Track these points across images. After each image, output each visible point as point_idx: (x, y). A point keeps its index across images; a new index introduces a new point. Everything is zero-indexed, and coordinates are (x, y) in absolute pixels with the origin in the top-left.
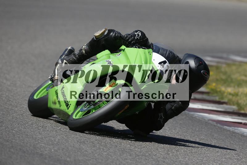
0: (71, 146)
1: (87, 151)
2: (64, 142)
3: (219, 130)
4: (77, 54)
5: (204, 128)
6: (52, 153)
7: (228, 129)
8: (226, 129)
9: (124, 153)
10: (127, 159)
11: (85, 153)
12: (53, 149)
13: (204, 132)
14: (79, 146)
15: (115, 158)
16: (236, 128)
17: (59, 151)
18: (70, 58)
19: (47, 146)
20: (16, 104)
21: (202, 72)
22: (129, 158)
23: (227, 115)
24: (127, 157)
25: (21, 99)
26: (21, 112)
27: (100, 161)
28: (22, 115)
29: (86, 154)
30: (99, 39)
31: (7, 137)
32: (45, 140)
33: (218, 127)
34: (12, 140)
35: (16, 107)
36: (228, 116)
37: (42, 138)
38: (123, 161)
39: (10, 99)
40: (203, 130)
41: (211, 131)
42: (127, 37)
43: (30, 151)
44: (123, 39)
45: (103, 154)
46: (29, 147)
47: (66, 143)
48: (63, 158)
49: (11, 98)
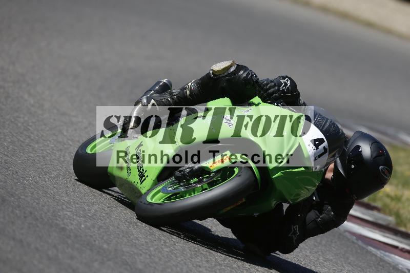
0: (113, 226)
1: (138, 240)
2: (103, 217)
3: (359, 251)
4: (175, 94)
5: (335, 242)
6: (81, 229)
7: (373, 252)
8: (371, 252)
9: (198, 256)
10: (200, 267)
11: (134, 241)
12: (84, 224)
13: (334, 249)
14: (126, 228)
15: (182, 260)
16: (387, 254)
17: (92, 229)
18: (162, 98)
19: (75, 217)
20: (37, 137)
21: (381, 167)
22: (204, 265)
23: (375, 229)
24: (201, 264)
25: (48, 131)
26: (43, 153)
27: (157, 260)
28: (44, 157)
29: (136, 243)
30: (218, 77)
31: (12, 188)
32: (74, 206)
33: (359, 246)
34: (19, 195)
35: (37, 143)
36: (377, 231)
37: (69, 203)
38: (193, 268)
39: (28, 127)
40: (334, 246)
41: (345, 249)
42: (267, 84)
43: (46, 220)
44: (259, 86)
45: (163, 250)
46: (46, 213)
47: (106, 219)
48: (97, 242)
49: (31, 126)
